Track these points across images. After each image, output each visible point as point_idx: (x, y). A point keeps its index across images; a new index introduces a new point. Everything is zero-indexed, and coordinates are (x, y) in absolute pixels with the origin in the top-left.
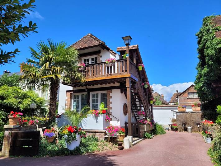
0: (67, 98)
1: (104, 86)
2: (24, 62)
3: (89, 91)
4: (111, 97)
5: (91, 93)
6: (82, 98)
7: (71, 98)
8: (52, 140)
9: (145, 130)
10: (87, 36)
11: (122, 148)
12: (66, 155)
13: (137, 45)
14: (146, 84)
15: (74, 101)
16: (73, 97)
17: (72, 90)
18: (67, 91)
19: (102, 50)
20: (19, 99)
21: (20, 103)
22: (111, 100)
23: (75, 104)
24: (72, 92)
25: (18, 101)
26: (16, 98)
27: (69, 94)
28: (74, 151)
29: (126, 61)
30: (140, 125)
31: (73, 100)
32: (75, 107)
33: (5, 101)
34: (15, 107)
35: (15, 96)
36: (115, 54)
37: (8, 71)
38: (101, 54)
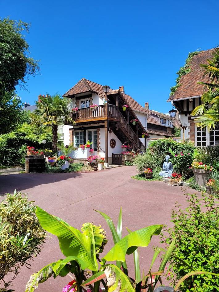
0: (70, 135)
1: (95, 125)
2: (41, 95)
3: (85, 129)
4: (100, 134)
5: (87, 131)
6: (81, 134)
7: (73, 135)
8: (53, 164)
9: (126, 159)
10: (82, 81)
11: (97, 170)
12: (60, 173)
13: (118, 90)
14: (133, 121)
15: (76, 137)
16: (74, 134)
17: (73, 128)
18: (70, 129)
19: (93, 94)
20: (37, 135)
21: (38, 138)
22: (100, 136)
23: (76, 140)
24: (73, 130)
25: (36, 136)
26: (35, 134)
27: (71, 131)
28: (65, 170)
29: (105, 107)
30: (123, 156)
31: (74, 136)
32: (76, 142)
33: (26, 137)
34: (34, 142)
35: (33, 132)
36: (103, 98)
37: (28, 104)
38: (93, 97)
